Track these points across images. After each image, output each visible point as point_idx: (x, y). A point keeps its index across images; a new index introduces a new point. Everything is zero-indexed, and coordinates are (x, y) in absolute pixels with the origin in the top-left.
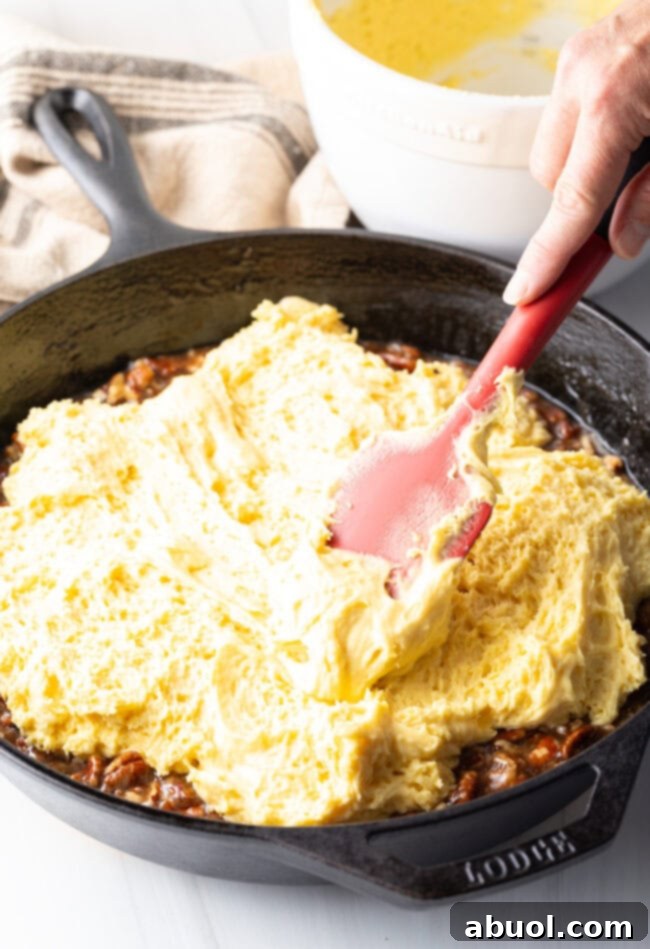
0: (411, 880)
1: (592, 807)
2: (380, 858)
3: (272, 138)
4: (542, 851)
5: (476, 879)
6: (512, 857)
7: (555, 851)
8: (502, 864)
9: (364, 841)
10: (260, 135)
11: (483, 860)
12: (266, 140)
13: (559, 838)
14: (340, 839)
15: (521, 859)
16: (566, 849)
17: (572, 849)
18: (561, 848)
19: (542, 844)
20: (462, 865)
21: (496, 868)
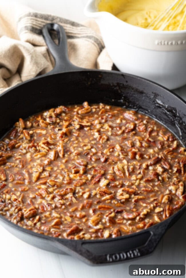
0: (91, 257)
1: (148, 244)
2: (84, 250)
3: (97, 45)
4: (130, 254)
5: (110, 260)
6: (121, 255)
7: (134, 255)
8: (118, 256)
9: (80, 245)
10: (93, 44)
11: (112, 255)
12: (95, 45)
13: (136, 251)
14: (74, 244)
15: (123, 255)
16: (137, 254)
17: (139, 254)
18: (136, 254)
19: (131, 252)
20: (106, 255)
21: (116, 257)
